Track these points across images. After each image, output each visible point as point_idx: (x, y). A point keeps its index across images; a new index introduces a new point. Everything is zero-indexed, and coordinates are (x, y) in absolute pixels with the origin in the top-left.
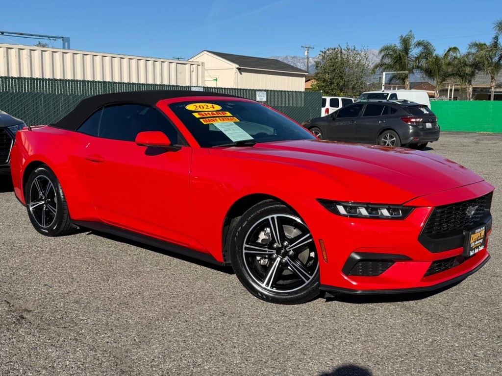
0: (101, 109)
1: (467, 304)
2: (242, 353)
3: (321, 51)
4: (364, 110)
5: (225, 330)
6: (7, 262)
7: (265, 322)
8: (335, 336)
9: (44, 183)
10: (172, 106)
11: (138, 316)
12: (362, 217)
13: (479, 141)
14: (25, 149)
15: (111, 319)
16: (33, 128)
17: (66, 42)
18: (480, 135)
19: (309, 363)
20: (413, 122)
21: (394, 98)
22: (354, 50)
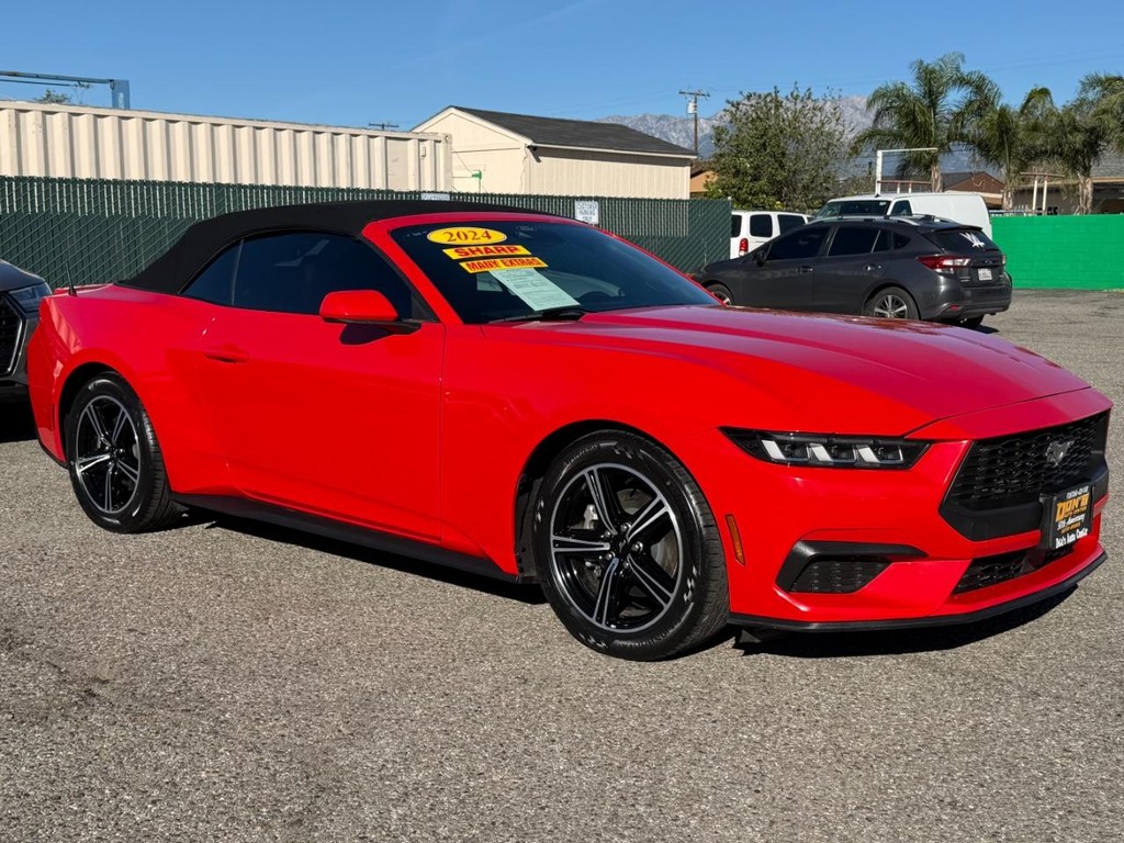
0: (238, 243)
1: (1055, 654)
2: (569, 752)
3: (728, 102)
4: (830, 240)
5: (530, 710)
6: (37, 586)
7: (615, 695)
8: (765, 718)
9: (108, 413)
10: (397, 234)
11: (342, 686)
12: (815, 465)
13: (1107, 311)
14: (60, 338)
15: (283, 693)
16: (78, 289)
17: (119, 92)
18: (1111, 296)
19: (710, 767)
20: (949, 267)
21: (905, 212)
22: (809, 98)
